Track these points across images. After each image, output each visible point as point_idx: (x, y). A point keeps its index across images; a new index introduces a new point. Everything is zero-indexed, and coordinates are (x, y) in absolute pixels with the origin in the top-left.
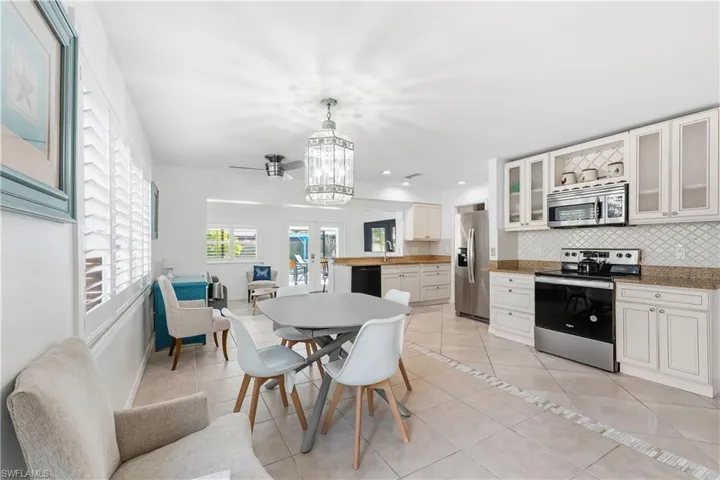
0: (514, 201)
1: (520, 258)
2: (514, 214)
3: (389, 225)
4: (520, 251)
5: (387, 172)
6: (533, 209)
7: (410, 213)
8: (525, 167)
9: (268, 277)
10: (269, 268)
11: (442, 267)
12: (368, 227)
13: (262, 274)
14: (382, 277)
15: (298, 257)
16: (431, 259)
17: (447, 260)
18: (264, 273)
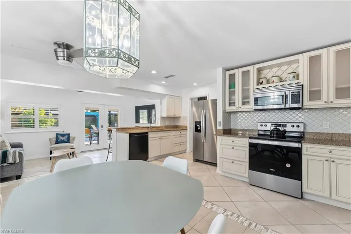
0: (232, 93)
1: (232, 127)
2: (231, 102)
3: (150, 108)
4: (232, 123)
5: (154, 72)
6: (244, 98)
7: (165, 101)
8: (238, 74)
9: (68, 141)
10: (69, 134)
11: (183, 132)
12: (138, 109)
13: (63, 139)
14: (149, 139)
15: (93, 126)
16: (176, 128)
17: (185, 128)
18: (65, 138)
